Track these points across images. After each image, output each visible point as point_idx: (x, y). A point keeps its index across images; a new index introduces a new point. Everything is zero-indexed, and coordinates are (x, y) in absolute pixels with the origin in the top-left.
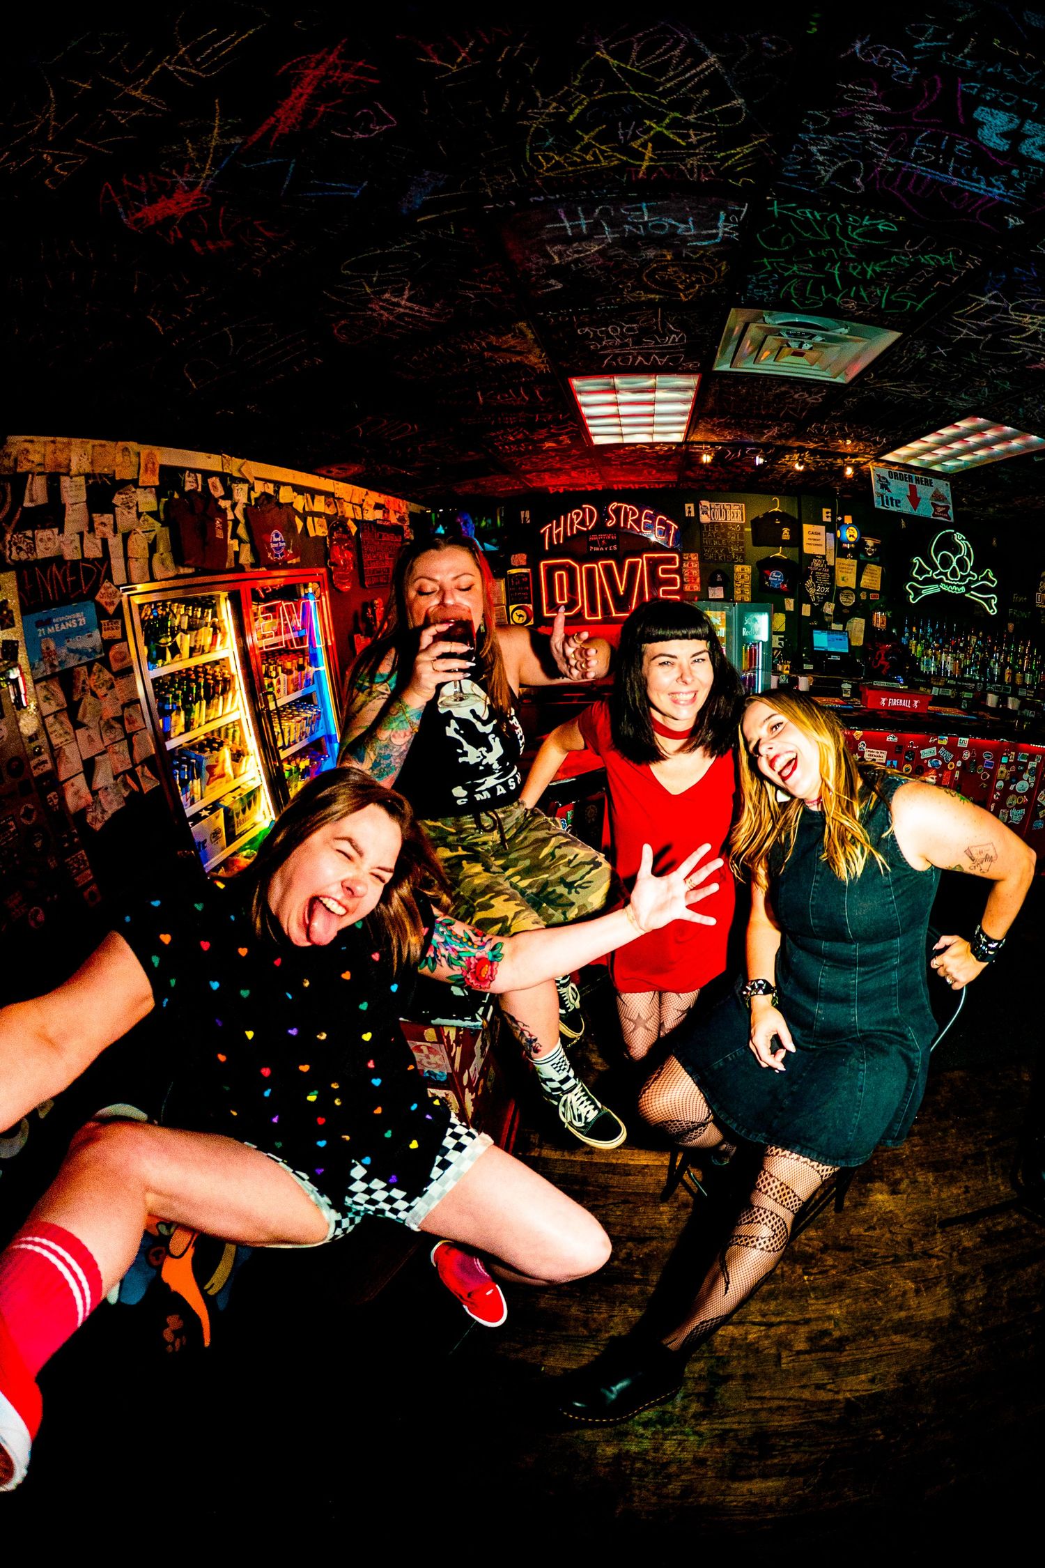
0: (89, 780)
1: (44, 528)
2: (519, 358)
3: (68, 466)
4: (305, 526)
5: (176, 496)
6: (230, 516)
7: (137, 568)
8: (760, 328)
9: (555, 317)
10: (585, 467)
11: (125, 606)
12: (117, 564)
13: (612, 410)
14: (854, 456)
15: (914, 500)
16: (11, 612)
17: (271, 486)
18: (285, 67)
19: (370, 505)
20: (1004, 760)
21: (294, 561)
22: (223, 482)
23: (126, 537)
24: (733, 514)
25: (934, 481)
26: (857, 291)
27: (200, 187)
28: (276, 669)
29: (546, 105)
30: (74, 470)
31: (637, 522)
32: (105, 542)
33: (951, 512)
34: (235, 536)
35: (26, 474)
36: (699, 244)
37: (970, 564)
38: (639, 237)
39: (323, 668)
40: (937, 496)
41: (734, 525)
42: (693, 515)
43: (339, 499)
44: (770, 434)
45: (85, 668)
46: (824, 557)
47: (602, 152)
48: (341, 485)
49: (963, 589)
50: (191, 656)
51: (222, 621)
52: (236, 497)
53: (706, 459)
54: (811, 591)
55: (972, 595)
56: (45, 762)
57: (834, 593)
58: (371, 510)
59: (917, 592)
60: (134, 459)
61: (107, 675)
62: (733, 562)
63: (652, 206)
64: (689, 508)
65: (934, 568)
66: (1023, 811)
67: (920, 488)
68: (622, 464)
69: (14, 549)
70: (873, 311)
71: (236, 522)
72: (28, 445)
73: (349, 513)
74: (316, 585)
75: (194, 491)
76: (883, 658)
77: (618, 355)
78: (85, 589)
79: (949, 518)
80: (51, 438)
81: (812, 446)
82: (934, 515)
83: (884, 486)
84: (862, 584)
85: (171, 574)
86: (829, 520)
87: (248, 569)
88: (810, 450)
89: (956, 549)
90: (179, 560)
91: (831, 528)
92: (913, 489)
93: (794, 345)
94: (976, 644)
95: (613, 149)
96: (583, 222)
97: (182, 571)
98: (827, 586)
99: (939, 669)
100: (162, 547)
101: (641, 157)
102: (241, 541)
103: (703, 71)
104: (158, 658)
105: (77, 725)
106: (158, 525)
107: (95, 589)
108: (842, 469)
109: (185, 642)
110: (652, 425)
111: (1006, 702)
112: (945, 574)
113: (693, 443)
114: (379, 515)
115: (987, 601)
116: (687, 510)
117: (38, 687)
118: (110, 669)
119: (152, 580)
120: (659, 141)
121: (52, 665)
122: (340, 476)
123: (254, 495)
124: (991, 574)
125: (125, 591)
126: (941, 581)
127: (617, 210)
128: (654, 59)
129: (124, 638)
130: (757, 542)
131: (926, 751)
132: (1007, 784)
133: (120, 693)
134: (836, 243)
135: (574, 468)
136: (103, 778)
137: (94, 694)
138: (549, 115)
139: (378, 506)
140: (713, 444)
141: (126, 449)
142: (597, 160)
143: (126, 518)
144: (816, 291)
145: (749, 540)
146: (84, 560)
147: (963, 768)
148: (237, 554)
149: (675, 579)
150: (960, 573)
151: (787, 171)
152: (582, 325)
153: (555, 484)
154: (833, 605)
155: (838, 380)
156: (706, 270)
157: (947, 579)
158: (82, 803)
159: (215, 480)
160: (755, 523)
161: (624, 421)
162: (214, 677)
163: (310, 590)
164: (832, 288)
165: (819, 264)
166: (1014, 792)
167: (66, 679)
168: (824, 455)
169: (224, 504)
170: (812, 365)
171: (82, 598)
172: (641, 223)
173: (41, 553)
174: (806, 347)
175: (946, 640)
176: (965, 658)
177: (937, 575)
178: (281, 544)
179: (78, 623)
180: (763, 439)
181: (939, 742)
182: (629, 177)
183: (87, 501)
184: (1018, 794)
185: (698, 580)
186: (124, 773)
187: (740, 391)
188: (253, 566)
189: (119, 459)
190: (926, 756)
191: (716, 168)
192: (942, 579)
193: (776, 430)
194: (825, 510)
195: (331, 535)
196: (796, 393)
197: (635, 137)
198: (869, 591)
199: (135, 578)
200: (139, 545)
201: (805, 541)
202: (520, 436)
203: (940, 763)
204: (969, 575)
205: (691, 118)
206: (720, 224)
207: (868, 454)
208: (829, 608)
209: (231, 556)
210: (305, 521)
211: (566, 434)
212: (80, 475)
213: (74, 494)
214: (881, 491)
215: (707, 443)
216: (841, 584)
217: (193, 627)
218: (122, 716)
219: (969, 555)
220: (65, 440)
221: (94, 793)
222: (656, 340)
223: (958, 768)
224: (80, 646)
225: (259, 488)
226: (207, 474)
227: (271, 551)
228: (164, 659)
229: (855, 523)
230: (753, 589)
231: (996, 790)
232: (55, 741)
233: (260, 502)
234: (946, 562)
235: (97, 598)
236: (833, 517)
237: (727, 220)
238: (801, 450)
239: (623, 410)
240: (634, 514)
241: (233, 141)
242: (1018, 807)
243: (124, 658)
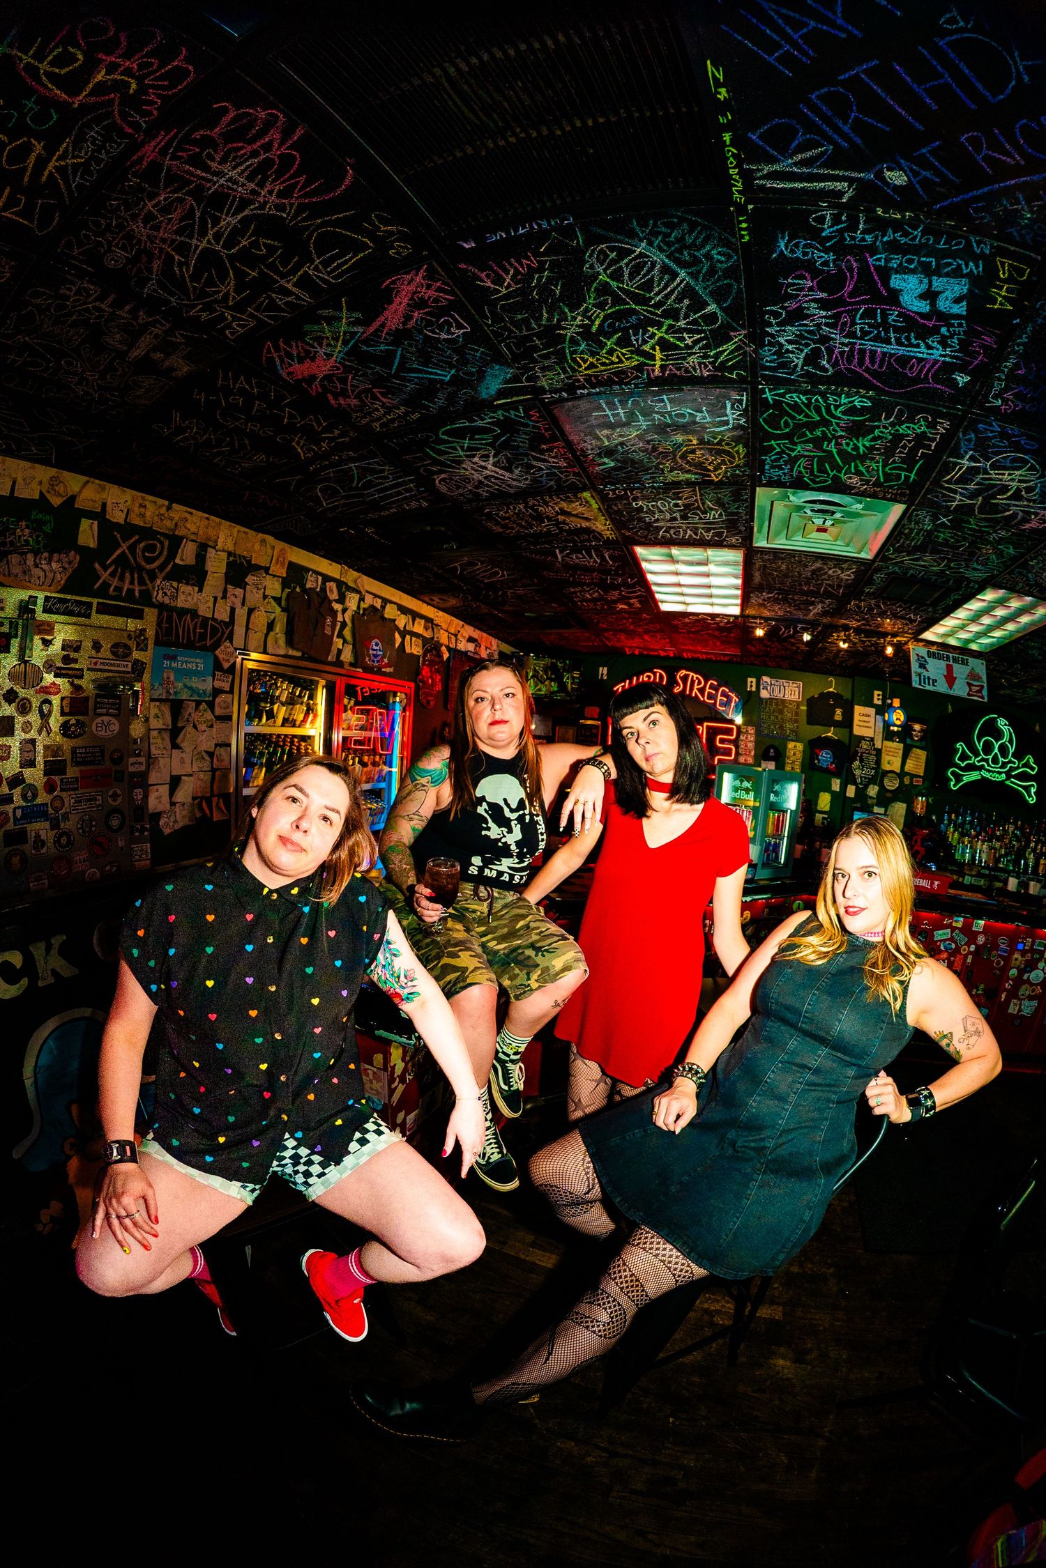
0: (172, 792)
1: (187, 584)
2: (588, 524)
3: (216, 542)
4: (403, 643)
5: (298, 590)
6: (340, 618)
7: (256, 638)
8: (785, 506)
9: (614, 491)
10: (656, 632)
11: (238, 666)
12: (239, 631)
13: (674, 579)
14: (894, 635)
15: (950, 679)
16: (146, 639)
17: (379, 601)
18: (388, 282)
19: (464, 637)
20: (1020, 947)
21: (388, 670)
22: (339, 588)
23: (251, 611)
24: (791, 691)
25: (970, 660)
26: (856, 467)
27: (334, 358)
28: (353, 759)
29: (574, 318)
30: (220, 546)
31: (702, 691)
32: (233, 610)
33: (985, 692)
34: (340, 635)
35: (182, 538)
36: (716, 429)
37: (1012, 751)
38: (668, 425)
39: (395, 770)
40: (973, 676)
41: (791, 702)
42: (754, 689)
43: (437, 625)
44: (815, 611)
45: (194, 704)
46: (872, 739)
47: (624, 355)
48: (441, 613)
49: (1003, 776)
50: (283, 725)
51: (316, 704)
52: (348, 604)
53: (760, 632)
54: (858, 772)
55: (1012, 782)
56: (140, 763)
57: (879, 776)
58: (464, 642)
59: (958, 778)
60: (269, 551)
61: (209, 716)
62: (786, 739)
63: (672, 399)
64: (751, 681)
65: (976, 754)
66: (1035, 1003)
67: (957, 668)
68: (689, 632)
69: (160, 592)
70: (875, 485)
71: (344, 624)
72: (187, 515)
73: (443, 638)
74: (403, 696)
75: (314, 589)
76: (919, 843)
77: (670, 528)
78: (209, 643)
79: (983, 698)
80: (207, 516)
81: (855, 624)
82: (969, 695)
83: (922, 666)
84: (907, 768)
85: (282, 652)
86: (880, 703)
87: (347, 667)
88: (854, 628)
89: (998, 735)
90: (290, 642)
91: (881, 710)
92: (950, 668)
93: (818, 522)
94: (1013, 832)
95: (632, 352)
96: (621, 411)
97: (292, 652)
98: (873, 768)
99: (973, 857)
100: (279, 628)
101: (653, 358)
102: (345, 641)
103: (678, 285)
104: (255, 717)
105: (175, 746)
106: (278, 610)
107: (217, 645)
108: (884, 648)
109: (281, 712)
110: (711, 596)
111: (1027, 887)
112: (987, 761)
113: (748, 616)
114: (471, 647)
115: (1027, 788)
116: (749, 684)
117: (153, 704)
118: (213, 712)
119: (265, 652)
120: (664, 345)
121: (168, 692)
122: (441, 606)
123: (363, 605)
124: (1031, 761)
125: (240, 654)
126: (981, 768)
127: (645, 401)
128: (641, 279)
129: (231, 691)
130: (811, 720)
131: (940, 932)
132: (1021, 972)
133: (216, 733)
134: (825, 423)
135: (647, 632)
136: (183, 795)
137: (195, 727)
138: (579, 326)
139: (471, 640)
140: (766, 619)
141: (263, 541)
142: (621, 361)
143: (254, 597)
144: (822, 470)
145: (803, 718)
146: (213, 619)
147: (976, 954)
148: (340, 651)
149: (731, 749)
150: (1001, 759)
151: (767, 361)
152: (635, 499)
153: (632, 646)
154: (877, 788)
155: (863, 555)
156: (728, 453)
157: (989, 765)
158: (160, 808)
159: (333, 585)
160: (811, 702)
161: (686, 590)
162: (299, 749)
163: (398, 699)
164: (835, 466)
165: (817, 443)
166: (1028, 982)
167: (176, 707)
168: (869, 634)
169: (337, 607)
170: (836, 541)
171: (204, 648)
172: (666, 413)
173: (181, 602)
174: (828, 523)
175: (985, 829)
176: (1001, 847)
177: (979, 761)
178: (379, 653)
179: (197, 666)
180: (811, 616)
181: (954, 924)
182: (648, 375)
183: (226, 574)
184: (1031, 984)
185: (753, 753)
186: (202, 798)
187: (780, 567)
188: (351, 664)
189: (257, 547)
190: (939, 938)
191: (712, 363)
192: (983, 766)
193: (820, 606)
194: (876, 693)
195: (425, 655)
196: (830, 569)
197: (645, 342)
198: (913, 776)
199: (250, 646)
200: (260, 620)
201: (856, 722)
202: (596, 595)
203: (953, 946)
204: (1010, 762)
205: (682, 323)
206: (729, 411)
207: (907, 633)
208: (873, 791)
209: (334, 651)
210: (403, 638)
211: (636, 597)
212: (223, 551)
213: (216, 565)
214: (920, 670)
215: (761, 618)
216: (887, 767)
217: (292, 702)
218: (213, 753)
219: (1011, 741)
220: (218, 520)
221: (173, 804)
222: (698, 515)
223: (970, 953)
224: (194, 685)
225: (369, 600)
226: (327, 578)
227: (369, 656)
228: (260, 720)
229: (902, 707)
230: (803, 765)
231: (1009, 979)
232: (154, 751)
233: (367, 612)
234: (988, 748)
235: (217, 652)
236: (884, 700)
237: (732, 408)
238: (846, 628)
239: (684, 580)
240: (699, 683)
241: (356, 329)
242: (1030, 998)
243: (228, 707)
